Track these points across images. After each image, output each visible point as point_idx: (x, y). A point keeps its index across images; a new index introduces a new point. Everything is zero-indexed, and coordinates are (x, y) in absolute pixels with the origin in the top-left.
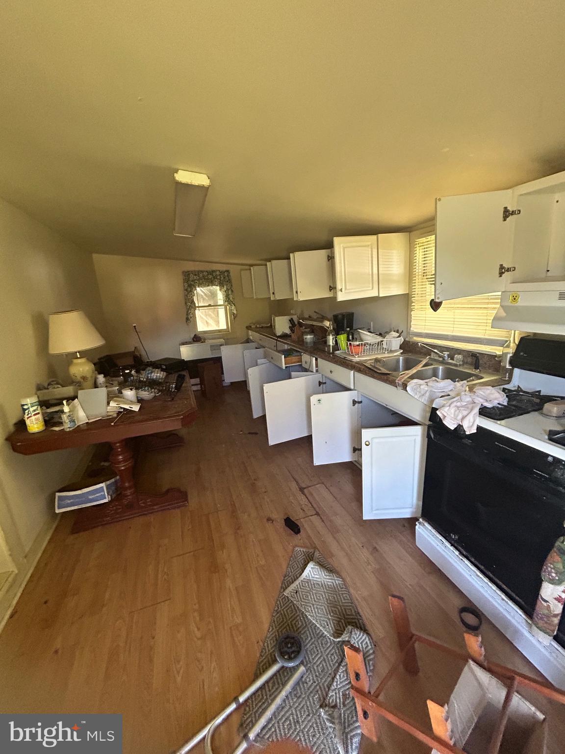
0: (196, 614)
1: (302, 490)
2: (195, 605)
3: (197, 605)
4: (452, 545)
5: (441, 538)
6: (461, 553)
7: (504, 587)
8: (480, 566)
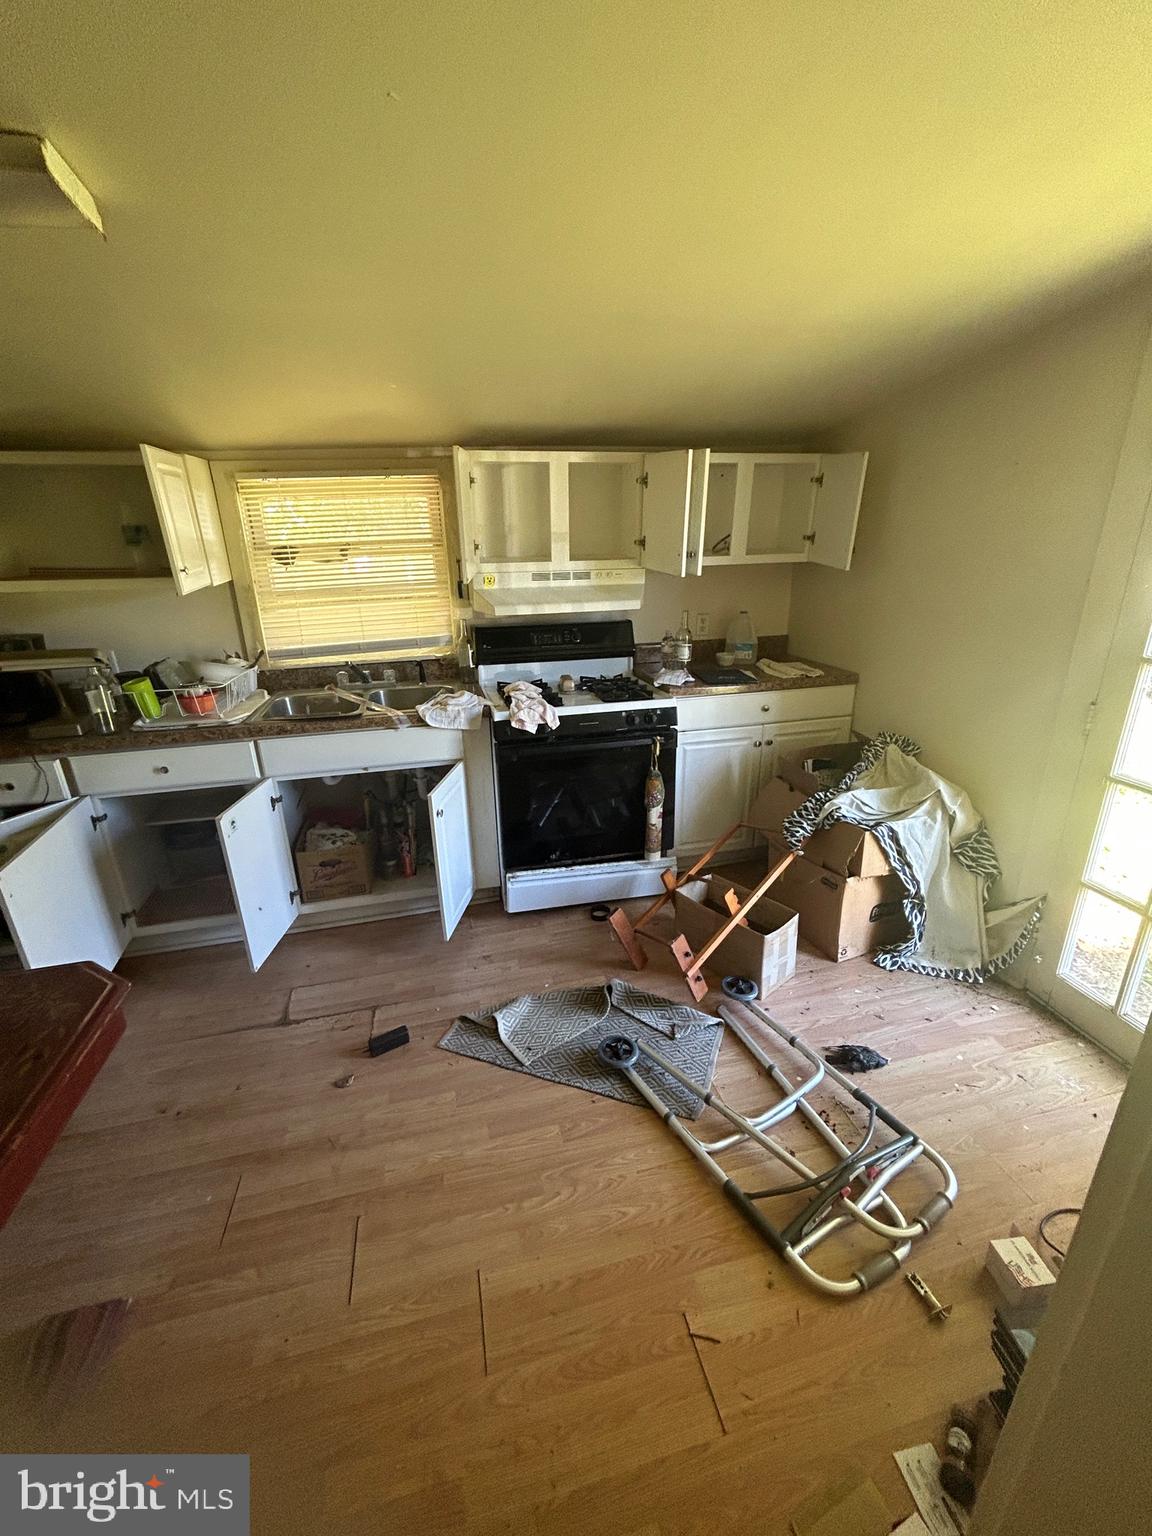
0: (526, 1204)
1: (285, 1022)
2: (507, 1209)
3: (508, 1206)
4: (554, 867)
5: (542, 871)
6: (566, 866)
7: (612, 856)
8: (586, 860)
